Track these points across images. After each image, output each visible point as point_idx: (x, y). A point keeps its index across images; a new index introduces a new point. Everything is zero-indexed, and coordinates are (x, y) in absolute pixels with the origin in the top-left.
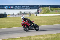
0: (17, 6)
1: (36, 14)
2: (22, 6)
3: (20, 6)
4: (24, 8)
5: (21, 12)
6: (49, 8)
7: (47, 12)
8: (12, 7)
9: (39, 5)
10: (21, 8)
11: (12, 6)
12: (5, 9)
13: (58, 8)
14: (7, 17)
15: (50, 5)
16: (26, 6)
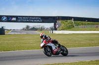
0: (21, 18)
1: (52, 30)
2: (30, 18)
3: (26, 16)
4: (32, 21)
5: (28, 27)
6: (72, 21)
7: (70, 28)
8: (14, 19)
9: (56, 17)
10: (28, 20)
11: (14, 17)
12: (2, 21)
13: (86, 22)
14: (4, 34)
15: (73, 17)
16: (36, 18)
